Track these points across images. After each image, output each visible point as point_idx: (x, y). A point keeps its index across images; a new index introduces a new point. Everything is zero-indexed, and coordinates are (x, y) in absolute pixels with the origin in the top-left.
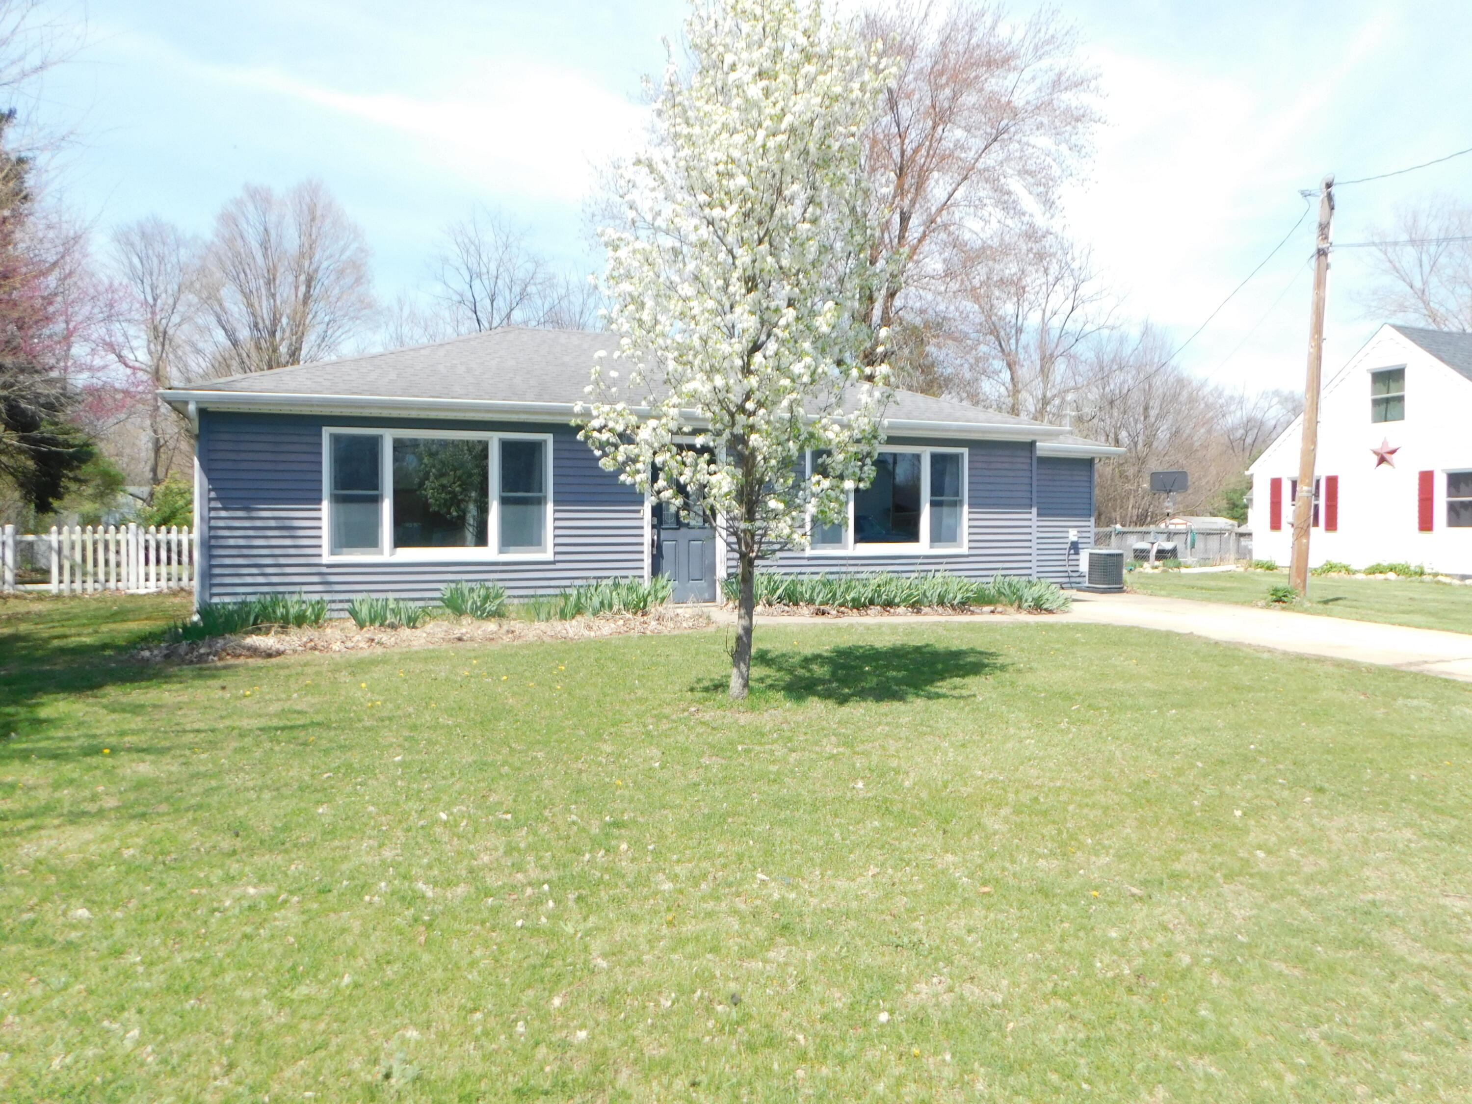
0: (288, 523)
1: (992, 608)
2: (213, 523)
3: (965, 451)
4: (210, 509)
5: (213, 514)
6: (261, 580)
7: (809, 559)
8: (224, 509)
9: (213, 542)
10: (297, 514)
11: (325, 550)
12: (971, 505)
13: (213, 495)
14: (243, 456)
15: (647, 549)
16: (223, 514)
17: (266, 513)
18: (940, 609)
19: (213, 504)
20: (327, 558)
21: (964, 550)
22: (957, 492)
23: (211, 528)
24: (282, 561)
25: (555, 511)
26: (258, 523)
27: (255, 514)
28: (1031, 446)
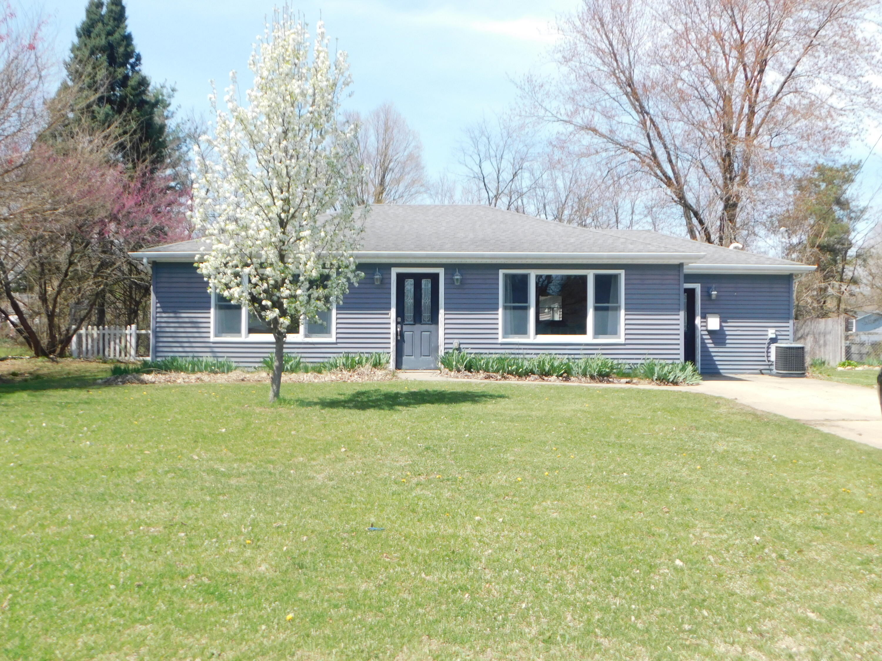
0: (195, 320)
1: (628, 380)
2: (158, 320)
3: (622, 272)
4: (157, 313)
5: (158, 315)
6: (180, 349)
7: (502, 344)
8: (164, 312)
9: (158, 330)
10: (197, 315)
11: (212, 334)
12: (626, 310)
13: (158, 305)
14: (174, 285)
15: (393, 336)
16: (164, 315)
17: (185, 315)
18: (584, 379)
19: (159, 310)
20: (213, 339)
21: (622, 340)
22: (616, 300)
23: (157, 322)
24: (192, 340)
25: (337, 314)
26: (180, 320)
27: (178, 315)
28: (680, 266)
